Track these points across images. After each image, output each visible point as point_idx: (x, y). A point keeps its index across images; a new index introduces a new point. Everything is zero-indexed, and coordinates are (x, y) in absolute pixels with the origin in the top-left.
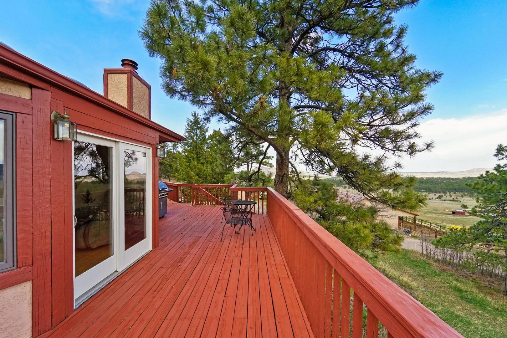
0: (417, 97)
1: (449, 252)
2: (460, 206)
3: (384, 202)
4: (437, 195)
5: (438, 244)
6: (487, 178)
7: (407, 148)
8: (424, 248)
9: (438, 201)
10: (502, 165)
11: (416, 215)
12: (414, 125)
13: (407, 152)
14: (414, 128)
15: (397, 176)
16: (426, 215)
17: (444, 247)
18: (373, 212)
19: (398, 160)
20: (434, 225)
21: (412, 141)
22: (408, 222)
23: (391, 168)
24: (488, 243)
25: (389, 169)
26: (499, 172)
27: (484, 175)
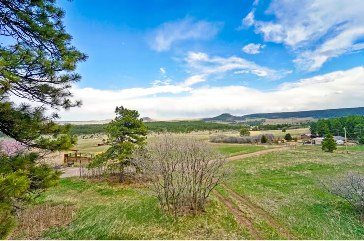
0: (69, 66)
1: (96, 169)
2: (102, 140)
3: (43, 147)
4: (91, 135)
5: (90, 166)
6: (112, 124)
7: (63, 103)
8: (82, 172)
9: (91, 139)
10: (118, 117)
11: (77, 151)
12: (67, 87)
13: (63, 106)
14: (68, 88)
15: (54, 124)
16: (84, 149)
17: (93, 168)
18: (33, 157)
19: (55, 111)
20: (88, 155)
21: (67, 98)
22: (72, 157)
23: (49, 118)
24: (113, 158)
25: (48, 119)
26: (117, 120)
27: (111, 122)
